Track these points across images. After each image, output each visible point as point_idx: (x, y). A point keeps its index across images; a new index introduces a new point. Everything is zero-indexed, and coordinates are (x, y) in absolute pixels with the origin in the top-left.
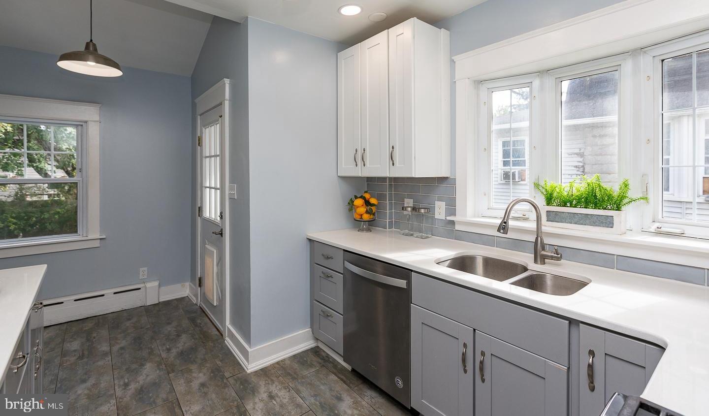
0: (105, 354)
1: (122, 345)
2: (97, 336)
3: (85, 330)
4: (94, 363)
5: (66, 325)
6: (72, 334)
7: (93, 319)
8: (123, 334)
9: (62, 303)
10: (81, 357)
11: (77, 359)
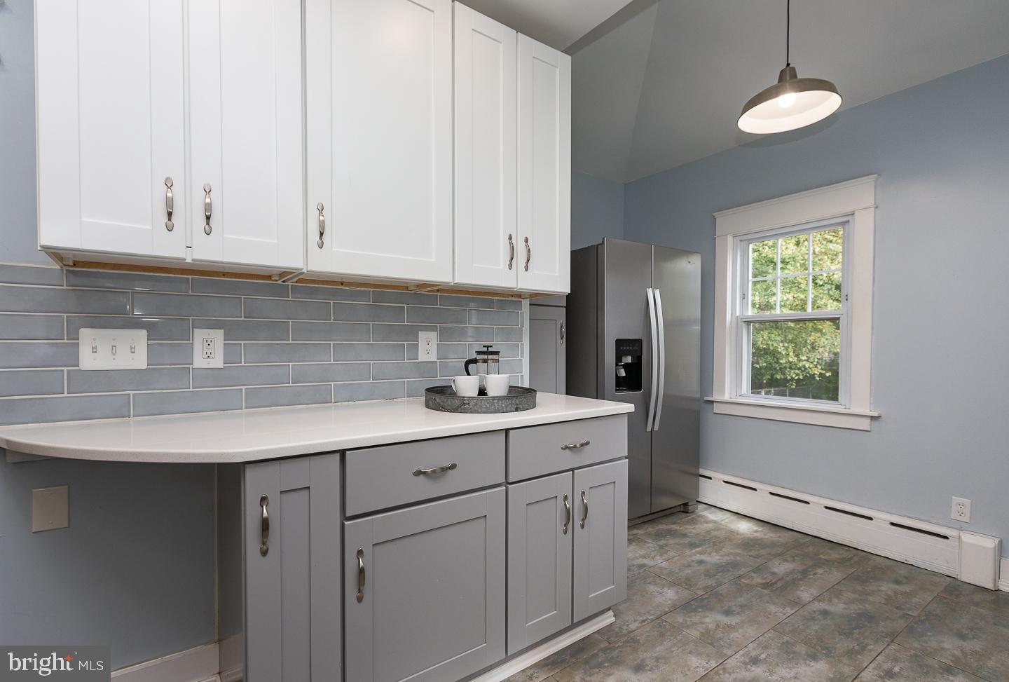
0: (796, 603)
1: (831, 608)
2: (821, 574)
3: (820, 558)
4: (768, 602)
5: (810, 538)
6: (799, 552)
7: (847, 550)
8: (857, 596)
9: (808, 503)
10: (765, 586)
11: (761, 584)
